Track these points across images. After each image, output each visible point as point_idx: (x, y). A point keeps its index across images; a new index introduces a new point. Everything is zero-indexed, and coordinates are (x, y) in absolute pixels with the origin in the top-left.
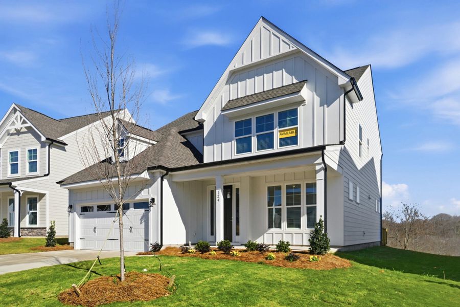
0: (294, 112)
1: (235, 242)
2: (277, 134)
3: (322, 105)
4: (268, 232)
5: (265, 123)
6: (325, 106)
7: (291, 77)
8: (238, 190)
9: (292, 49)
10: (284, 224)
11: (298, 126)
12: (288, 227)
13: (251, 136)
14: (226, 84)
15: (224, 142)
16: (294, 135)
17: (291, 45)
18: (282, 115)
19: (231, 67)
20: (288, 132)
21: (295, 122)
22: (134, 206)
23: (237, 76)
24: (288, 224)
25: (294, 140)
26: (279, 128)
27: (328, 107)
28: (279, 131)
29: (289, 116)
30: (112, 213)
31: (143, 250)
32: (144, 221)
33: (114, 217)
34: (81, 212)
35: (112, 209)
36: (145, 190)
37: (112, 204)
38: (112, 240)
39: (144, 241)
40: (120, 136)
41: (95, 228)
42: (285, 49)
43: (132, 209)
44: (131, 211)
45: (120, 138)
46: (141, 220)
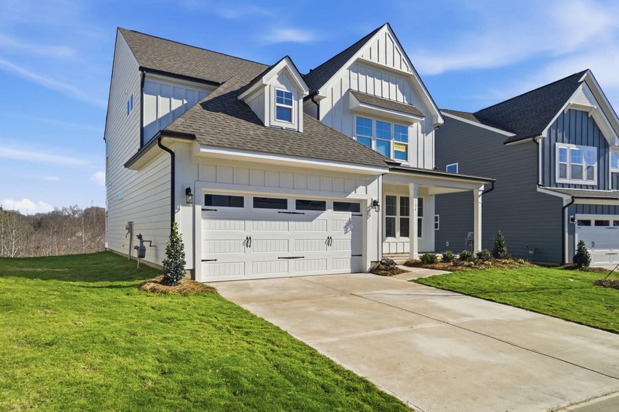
0: (406, 131)
2: (393, 145)
3: (422, 133)
5: (384, 129)
6: (425, 134)
7: (402, 96)
9: (409, 72)
11: (408, 144)
12: (400, 236)
13: (371, 139)
14: (347, 69)
16: (404, 151)
17: (409, 69)
18: (397, 129)
19: (359, 55)
20: (401, 146)
21: (406, 139)
22: (334, 206)
23: (359, 66)
24: (400, 233)
26: (395, 140)
28: (395, 143)
29: (402, 132)
30: (290, 213)
31: (349, 270)
32: (351, 230)
33: (295, 221)
34: (206, 205)
35: (292, 206)
36: (361, 187)
37: (292, 198)
38: (289, 258)
39: (350, 257)
40: (283, 87)
41: (249, 239)
42: (404, 69)
43: (330, 210)
44: (329, 213)
45: (284, 89)
46: (346, 227)
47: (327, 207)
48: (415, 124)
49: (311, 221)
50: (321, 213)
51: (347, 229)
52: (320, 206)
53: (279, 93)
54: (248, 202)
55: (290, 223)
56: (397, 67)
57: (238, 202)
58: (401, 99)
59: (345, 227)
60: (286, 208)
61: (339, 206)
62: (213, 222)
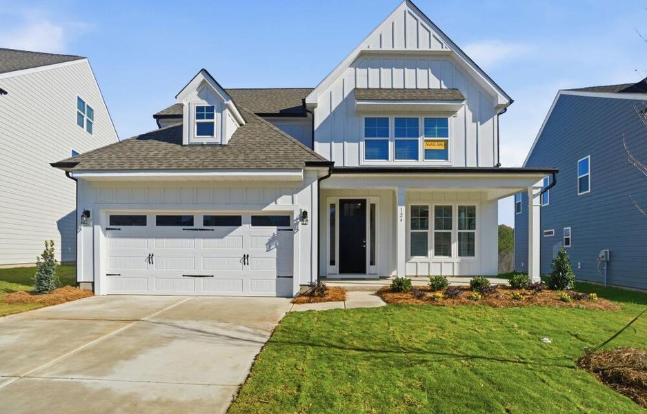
0: (444, 122)
1: (370, 274)
2: (422, 143)
3: (474, 120)
4: (411, 261)
5: (407, 127)
6: (479, 123)
7: (439, 81)
8: (373, 206)
9: (444, 49)
10: (431, 252)
11: (449, 139)
12: (436, 255)
13: (388, 141)
14: (350, 66)
15: (348, 142)
17: (444, 45)
18: (430, 123)
19: (364, 47)
20: (436, 143)
21: (444, 133)
22: (252, 220)
23: (367, 59)
24: (435, 251)
25: (443, 154)
26: (425, 136)
27: (481, 125)
28: (426, 141)
29: (438, 125)
30: (197, 230)
31: (274, 293)
32: (276, 246)
33: (203, 238)
34: (110, 225)
35: (198, 223)
36: (284, 197)
37: (198, 215)
38: (196, 276)
39: (275, 277)
40: (204, 101)
41: (151, 256)
42: (436, 47)
43: (248, 225)
44: (246, 228)
45: (205, 104)
46: (269, 244)
47: (242, 222)
48: (460, 112)
49: (222, 237)
50: (234, 230)
51: (270, 246)
52: (235, 221)
53: (199, 109)
54: (151, 221)
55: (196, 240)
56: (424, 47)
57: (140, 220)
58: (435, 84)
59: (267, 244)
60: (192, 225)
61: (258, 221)
62: (118, 240)
